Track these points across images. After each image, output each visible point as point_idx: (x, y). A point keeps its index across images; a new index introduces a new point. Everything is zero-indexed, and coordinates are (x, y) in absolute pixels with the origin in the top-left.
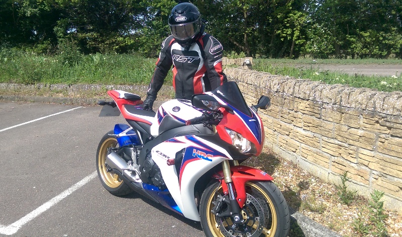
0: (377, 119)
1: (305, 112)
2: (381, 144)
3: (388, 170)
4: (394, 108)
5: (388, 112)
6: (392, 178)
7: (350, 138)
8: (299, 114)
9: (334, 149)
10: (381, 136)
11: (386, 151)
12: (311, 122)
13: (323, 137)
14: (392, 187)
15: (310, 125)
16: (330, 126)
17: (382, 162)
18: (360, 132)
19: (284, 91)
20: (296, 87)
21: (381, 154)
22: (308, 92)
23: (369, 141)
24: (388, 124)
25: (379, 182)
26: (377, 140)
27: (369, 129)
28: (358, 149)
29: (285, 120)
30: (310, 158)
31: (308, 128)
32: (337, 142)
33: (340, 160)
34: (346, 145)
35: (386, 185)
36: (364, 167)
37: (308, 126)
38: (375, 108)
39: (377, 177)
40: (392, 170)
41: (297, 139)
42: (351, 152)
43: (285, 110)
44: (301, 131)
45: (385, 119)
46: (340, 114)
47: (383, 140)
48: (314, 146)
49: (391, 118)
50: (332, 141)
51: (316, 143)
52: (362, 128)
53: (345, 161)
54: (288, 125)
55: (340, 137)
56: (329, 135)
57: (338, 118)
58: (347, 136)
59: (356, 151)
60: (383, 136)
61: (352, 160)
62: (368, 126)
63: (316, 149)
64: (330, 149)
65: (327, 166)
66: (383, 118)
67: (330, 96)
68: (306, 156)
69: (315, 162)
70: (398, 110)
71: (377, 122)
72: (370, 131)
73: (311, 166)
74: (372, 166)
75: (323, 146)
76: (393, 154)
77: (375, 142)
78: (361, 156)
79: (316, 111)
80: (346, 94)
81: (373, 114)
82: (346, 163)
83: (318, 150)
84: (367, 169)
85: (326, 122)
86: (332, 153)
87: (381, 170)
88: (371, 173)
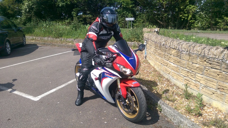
0: (205, 59)
1: (174, 55)
2: (206, 71)
3: (208, 84)
4: (213, 54)
5: (211, 56)
6: (210, 88)
7: (193, 68)
8: (172, 56)
9: (185, 73)
10: (206, 68)
11: (208, 75)
12: (177, 60)
13: (181, 67)
15: (176, 61)
16: (184, 62)
17: (206, 81)
18: (197, 65)
19: (166, 45)
20: (171, 43)
21: (206, 76)
22: (176, 45)
23: (201, 70)
24: (210, 62)
26: (204, 69)
27: (201, 64)
28: (196, 74)
29: (166, 59)
30: (175, 77)
31: (175, 63)
32: (187, 70)
33: (188, 78)
34: (191, 72)
35: (207, 91)
36: (198, 82)
37: (175, 62)
38: (205, 54)
39: (203, 87)
40: (210, 84)
41: (170, 68)
42: (193, 75)
43: (166, 54)
44: (172, 64)
45: (209, 59)
46: (189, 56)
47: (207, 70)
48: (177, 71)
49: (211, 59)
50: (185, 69)
51: (178, 70)
52: (198, 63)
53: (190, 79)
54: (167, 61)
55: (188, 68)
56: (184, 67)
57: (188, 59)
58: (191, 67)
59: (195, 75)
60: (207, 68)
61: (193, 78)
62: (201, 62)
63: (178, 73)
64: (184, 73)
65: (182, 81)
66: (208, 59)
67: (185, 47)
68: (173, 76)
69: (177, 79)
70: (215, 55)
71: (205, 61)
72: (202, 65)
73: (175, 81)
74: (201, 82)
75: (181, 71)
76: (211, 76)
77: (203, 70)
78: (197, 77)
79: (179, 55)
80: (192, 46)
82: (190, 80)
83: (179, 74)
84: (199, 83)
85: (183, 60)
86: (184, 75)
87: (205, 84)
88: (201, 85)
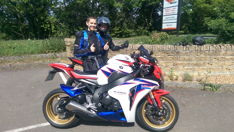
6: (169, 66)
14: (169, 69)
17: (166, 63)
18: (159, 56)
21: (166, 61)
23: (162, 58)
24: (167, 53)
25: (166, 68)
26: (164, 57)
38: (163, 49)
40: (169, 64)
47: (166, 57)
49: (168, 51)
62: (161, 54)
66: (166, 51)
71: (164, 53)
72: (162, 56)
76: (169, 60)
78: (160, 63)
81: (163, 51)
87: (166, 65)
